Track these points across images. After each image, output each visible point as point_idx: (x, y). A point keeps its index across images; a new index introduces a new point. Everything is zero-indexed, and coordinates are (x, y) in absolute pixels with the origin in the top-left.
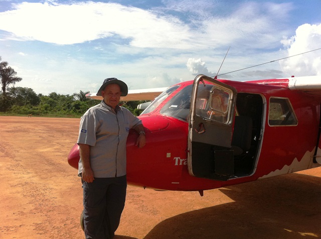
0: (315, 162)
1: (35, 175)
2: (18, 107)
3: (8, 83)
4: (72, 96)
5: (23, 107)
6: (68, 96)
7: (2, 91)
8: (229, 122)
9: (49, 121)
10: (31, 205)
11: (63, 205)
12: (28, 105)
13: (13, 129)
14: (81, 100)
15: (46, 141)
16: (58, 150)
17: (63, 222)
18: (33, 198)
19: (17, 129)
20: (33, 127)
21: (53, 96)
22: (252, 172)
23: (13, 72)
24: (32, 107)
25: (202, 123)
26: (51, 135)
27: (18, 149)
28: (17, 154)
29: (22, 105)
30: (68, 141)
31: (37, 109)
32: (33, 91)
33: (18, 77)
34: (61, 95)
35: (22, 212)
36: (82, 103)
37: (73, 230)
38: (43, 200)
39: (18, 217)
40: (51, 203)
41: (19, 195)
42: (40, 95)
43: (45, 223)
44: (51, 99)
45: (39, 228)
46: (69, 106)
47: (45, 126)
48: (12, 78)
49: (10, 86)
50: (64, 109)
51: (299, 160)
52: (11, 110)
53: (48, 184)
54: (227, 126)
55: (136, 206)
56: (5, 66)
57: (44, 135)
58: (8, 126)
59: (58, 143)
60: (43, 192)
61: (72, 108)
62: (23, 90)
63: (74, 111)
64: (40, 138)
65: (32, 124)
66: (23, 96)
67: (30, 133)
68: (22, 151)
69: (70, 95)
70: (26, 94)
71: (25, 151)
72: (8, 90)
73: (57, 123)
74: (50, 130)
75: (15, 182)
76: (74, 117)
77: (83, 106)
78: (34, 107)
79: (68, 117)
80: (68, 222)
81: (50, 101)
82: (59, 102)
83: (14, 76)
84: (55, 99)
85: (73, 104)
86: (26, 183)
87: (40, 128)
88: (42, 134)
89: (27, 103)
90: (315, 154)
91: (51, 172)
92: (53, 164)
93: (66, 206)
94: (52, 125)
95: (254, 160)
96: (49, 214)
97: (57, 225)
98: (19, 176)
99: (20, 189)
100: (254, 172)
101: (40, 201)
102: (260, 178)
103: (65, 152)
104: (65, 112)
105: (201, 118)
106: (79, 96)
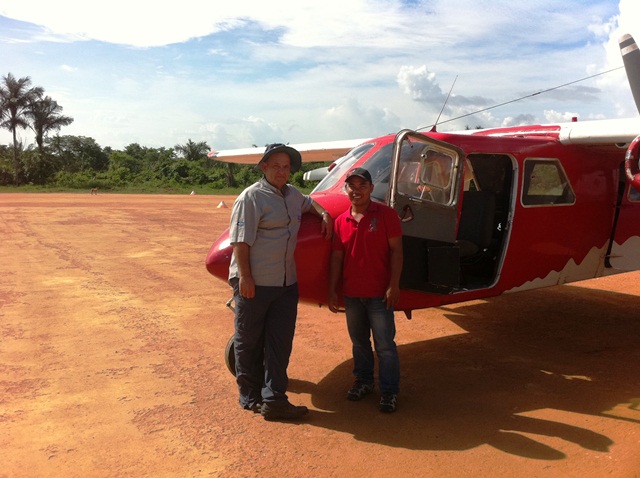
0: (608, 265)
1: (134, 295)
2: (68, 174)
3: (47, 128)
4: (171, 150)
5: (79, 175)
6: (162, 149)
7: (37, 145)
8: (452, 202)
9: (131, 201)
10: (140, 340)
11: (190, 339)
12: (87, 171)
13: (70, 218)
14: (189, 157)
15: (137, 240)
16: (162, 255)
17: (195, 361)
18: (140, 331)
19: (77, 219)
20: (105, 214)
21: (134, 150)
22: (493, 282)
23: (55, 106)
24: (94, 175)
25: (408, 206)
26: (142, 227)
27: (91, 255)
28: (92, 263)
29: (75, 170)
30: (175, 238)
31: (106, 178)
32: (96, 142)
33: (65, 116)
34: (149, 148)
35: (128, 350)
36: (191, 164)
37: (213, 371)
38: (157, 333)
39: (124, 356)
40: (171, 337)
41: (116, 326)
42: (108, 149)
43: (167, 364)
44: (128, 157)
45: (159, 370)
46: (166, 172)
47: (126, 211)
48: (52, 118)
49: (51, 133)
50: (157, 177)
51: (578, 262)
52: (56, 181)
53: (159, 309)
54: (450, 209)
55: (307, 340)
56: (39, 96)
57: (131, 228)
58: (59, 213)
59: (158, 242)
60: (154, 321)
61: (172, 175)
62: (75, 142)
63: (177, 180)
64: (124, 235)
65: (102, 208)
66: (76, 154)
67: (104, 226)
68: (99, 257)
69: (167, 149)
70: (81, 149)
71: (104, 258)
72: (47, 141)
73: (148, 205)
74: (139, 218)
75: (105, 307)
76: (177, 192)
77: (193, 171)
78: (98, 174)
79: (166, 193)
80: (203, 362)
81: (129, 162)
82: (146, 162)
83: (57, 115)
84: (137, 157)
85: (173, 167)
86: (123, 309)
87: (120, 215)
88: (125, 226)
89: (86, 167)
90: (609, 252)
91: (158, 290)
92: (160, 279)
93: (195, 341)
94: (139, 209)
95: (496, 264)
96: (171, 351)
97: (187, 365)
98: (108, 298)
99: (115, 318)
100: (497, 281)
101: (153, 334)
102: (507, 291)
103: (176, 257)
104: (159, 182)
105: (406, 197)
106: (185, 150)
